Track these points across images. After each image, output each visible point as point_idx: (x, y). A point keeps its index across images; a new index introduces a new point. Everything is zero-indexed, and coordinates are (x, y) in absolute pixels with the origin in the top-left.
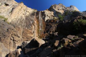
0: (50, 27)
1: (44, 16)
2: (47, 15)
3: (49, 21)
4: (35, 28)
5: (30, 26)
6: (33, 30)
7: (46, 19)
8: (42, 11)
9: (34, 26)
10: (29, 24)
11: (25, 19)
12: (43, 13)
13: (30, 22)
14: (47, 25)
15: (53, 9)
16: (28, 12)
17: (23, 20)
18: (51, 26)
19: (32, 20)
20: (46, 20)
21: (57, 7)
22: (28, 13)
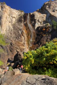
0: (41, 38)
1: (33, 22)
2: (37, 19)
3: (40, 29)
4: (25, 39)
5: (20, 37)
6: (23, 41)
7: (37, 25)
8: (31, 14)
9: (23, 37)
10: (19, 35)
11: (13, 29)
12: (32, 17)
13: (19, 33)
14: (37, 35)
15: (46, 10)
16: (14, 17)
17: (11, 31)
18: (42, 36)
19: (20, 30)
20: (36, 28)
21: (51, 7)
22: (14, 20)
